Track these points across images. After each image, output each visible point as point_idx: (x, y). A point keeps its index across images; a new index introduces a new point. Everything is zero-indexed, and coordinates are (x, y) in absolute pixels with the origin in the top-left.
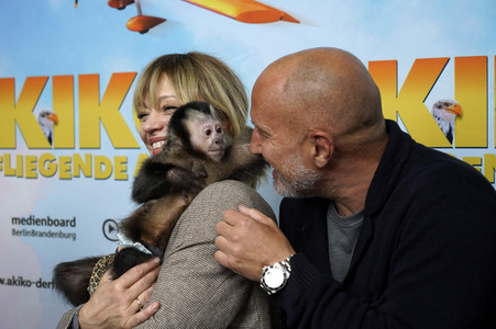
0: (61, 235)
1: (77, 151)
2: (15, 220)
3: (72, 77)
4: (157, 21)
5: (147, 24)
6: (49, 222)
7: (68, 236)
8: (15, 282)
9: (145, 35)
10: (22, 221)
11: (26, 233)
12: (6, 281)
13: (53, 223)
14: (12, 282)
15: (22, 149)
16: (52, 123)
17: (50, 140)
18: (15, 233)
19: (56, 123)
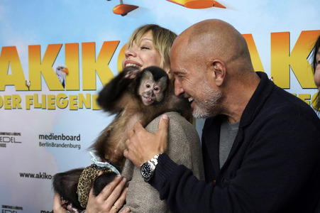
0: (71, 146)
1: (81, 91)
2: (41, 136)
3: (78, 44)
4: (133, 8)
5: (126, 10)
6: (63, 137)
7: (75, 146)
8: (41, 176)
9: (125, 17)
10: (46, 137)
11: (48, 145)
12: (35, 176)
13: (66, 138)
14: (39, 176)
15: (46, 91)
16: (65, 74)
17: (63, 85)
18: (41, 144)
19: (67, 74)
